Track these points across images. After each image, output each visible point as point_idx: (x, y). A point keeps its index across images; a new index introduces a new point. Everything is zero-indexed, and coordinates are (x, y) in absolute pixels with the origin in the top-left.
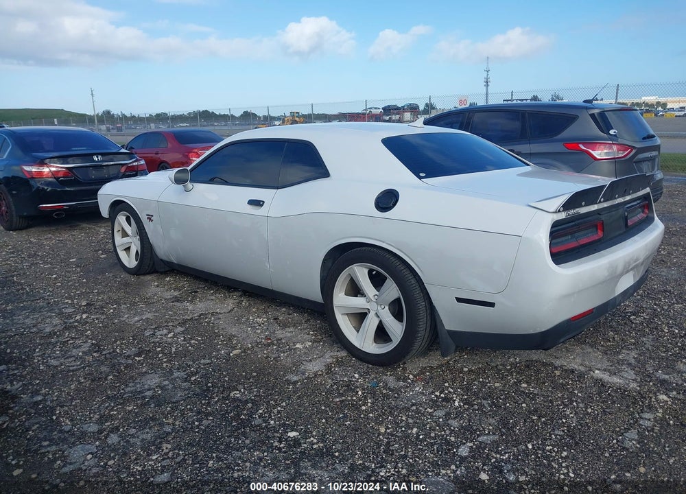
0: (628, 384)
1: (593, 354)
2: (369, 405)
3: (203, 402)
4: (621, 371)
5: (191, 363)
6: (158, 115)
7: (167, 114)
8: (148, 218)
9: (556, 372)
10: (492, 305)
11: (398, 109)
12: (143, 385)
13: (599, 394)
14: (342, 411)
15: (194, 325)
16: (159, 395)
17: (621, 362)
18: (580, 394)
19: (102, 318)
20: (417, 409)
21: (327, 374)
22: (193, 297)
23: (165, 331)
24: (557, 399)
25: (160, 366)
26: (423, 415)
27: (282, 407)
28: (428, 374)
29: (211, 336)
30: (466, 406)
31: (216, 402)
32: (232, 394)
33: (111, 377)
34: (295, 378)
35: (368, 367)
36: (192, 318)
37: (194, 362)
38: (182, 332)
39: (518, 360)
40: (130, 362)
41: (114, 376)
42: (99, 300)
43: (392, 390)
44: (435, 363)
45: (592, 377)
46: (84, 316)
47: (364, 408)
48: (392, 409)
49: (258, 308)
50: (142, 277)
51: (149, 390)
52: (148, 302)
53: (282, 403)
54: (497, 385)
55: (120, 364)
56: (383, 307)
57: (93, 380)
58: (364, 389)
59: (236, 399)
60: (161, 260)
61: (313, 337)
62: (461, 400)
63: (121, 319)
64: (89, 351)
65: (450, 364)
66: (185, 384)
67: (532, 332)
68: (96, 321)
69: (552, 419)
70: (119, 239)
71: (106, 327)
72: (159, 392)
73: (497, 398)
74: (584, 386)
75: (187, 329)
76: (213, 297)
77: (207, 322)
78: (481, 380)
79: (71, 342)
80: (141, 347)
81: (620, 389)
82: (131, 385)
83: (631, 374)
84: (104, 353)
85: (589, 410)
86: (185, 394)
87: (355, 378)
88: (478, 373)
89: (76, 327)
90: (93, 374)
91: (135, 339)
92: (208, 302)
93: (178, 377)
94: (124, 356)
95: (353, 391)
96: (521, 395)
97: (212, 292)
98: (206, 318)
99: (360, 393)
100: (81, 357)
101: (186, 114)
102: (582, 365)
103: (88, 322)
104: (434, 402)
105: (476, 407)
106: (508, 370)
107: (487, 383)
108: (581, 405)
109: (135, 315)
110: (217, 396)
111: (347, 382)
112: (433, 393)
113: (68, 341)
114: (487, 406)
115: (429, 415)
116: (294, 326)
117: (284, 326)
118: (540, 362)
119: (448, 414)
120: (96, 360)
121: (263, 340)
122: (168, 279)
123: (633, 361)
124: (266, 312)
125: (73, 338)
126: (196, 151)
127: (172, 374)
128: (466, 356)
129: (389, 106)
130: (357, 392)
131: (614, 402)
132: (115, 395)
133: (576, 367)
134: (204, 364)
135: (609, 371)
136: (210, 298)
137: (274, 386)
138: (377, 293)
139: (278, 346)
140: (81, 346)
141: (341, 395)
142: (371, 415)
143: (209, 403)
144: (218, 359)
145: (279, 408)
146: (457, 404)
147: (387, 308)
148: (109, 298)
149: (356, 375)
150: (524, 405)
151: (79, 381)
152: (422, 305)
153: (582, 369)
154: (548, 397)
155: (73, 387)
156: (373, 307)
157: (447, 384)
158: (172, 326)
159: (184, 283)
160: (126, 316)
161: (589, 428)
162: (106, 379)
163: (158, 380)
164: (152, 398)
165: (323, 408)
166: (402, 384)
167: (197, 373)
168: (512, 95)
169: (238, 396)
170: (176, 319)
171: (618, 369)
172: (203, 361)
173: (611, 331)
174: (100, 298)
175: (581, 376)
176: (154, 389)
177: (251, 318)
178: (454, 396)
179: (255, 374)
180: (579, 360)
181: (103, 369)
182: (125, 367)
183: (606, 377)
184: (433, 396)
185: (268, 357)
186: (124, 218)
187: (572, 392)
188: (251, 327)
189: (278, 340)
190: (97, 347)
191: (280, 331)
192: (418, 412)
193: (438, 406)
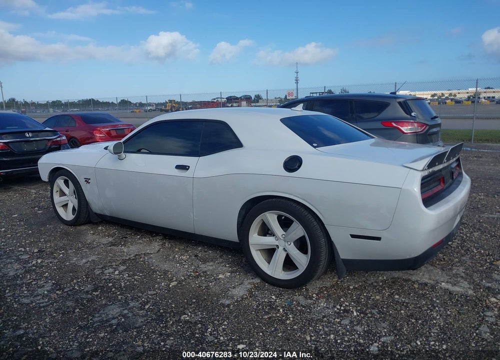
0: (467, 292)
1: (435, 271)
2: (291, 319)
3: (161, 325)
4: (459, 282)
5: (141, 294)
6: (53, 102)
7: (61, 102)
8: (86, 181)
9: (415, 285)
10: (379, 239)
11: (237, 98)
12: (107, 315)
13: (450, 300)
14: (273, 326)
15: (133, 264)
16: (123, 322)
17: (456, 275)
18: (437, 301)
19: (55, 261)
20: (328, 319)
21: (250, 297)
22: (125, 241)
23: (111, 270)
24: (423, 305)
25: (116, 298)
26: (334, 324)
27: (225, 325)
28: (325, 292)
29: (149, 272)
30: (362, 315)
31: (172, 325)
32: (182, 318)
33: (78, 310)
34: (227, 302)
35: (280, 290)
36: (130, 259)
37: (143, 294)
38: (125, 270)
39: (385, 278)
40: (90, 296)
41: (80, 309)
42: (48, 247)
43: (304, 307)
44: (328, 284)
45: (441, 288)
46: (39, 261)
47: (288, 322)
48: (310, 321)
49: (179, 248)
50: (78, 228)
51: (114, 318)
52: (90, 247)
53: (224, 322)
54: (378, 297)
55: (82, 299)
56: (289, 243)
57: (63, 314)
58: (283, 307)
59: (186, 322)
60: (96, 213)
61: (230, 269)
62: (357, 311)
63: (72, 261)
64: (52, 289)
65: (338, 284)
66: (142, 311)
67: (408, 257)
68: (51, 265)
69: (426, 321)
70: (57, 198)
71: (60, 269)
72: (123, 320)
73: (381, 308)
74: (438, 294)
75: (128, 268)
76: (141, 241)
77: (142, 261)
78: (365, 294)
79: (34, 283)
80: (95, 284)
81: (463, 295)
82: (97, 315)
83: (465, 284)
84: (66, 290)
85: (449, 313)
86: (145, 320)
87: (273, 299)
88: (362, 289)
89: (34, 270)
90: (62, 308)
91: (88, 278)
92: (138, 245)
93: (134, 307)
94: (84, 292)
95: (275, 309)
96: (397, 304)
97: (139, 237)
98: (141, 258)
99: (281, 310)
100: (47, 296)
101: (76, 101)
102: (430, 279)
103: (44, 266)
104: (338, 313)
105: (369, 315)
106: (381, 286)
107: (370, 296)
108: (442, 309)
109: (82, 258)
110: (170, 320)
111: (268, 303)
112: (335, 307)
113: (31, 282)
114: (376, 314)
115: (338, 324)
116: (212, 261)
117: (204, 261)
118: (401, 278)
119: (351, 322)
120: (60, 297)
121: (192, 273)
122: (100, 228)
123: (463, 274)
124: (187, 251)
125: (34, 280)
126: (99, 129)
127: (128, 305)
128: (348, 278)
129: (231, 97)
130: (279, 310)
131: (462, 306)
132: (86, 325)
133: (427, 281)
134: (152, 295)
135: (450, 283)
136: (138, 241)
137: (213, 309)
138: (284, 233)
139: (205, 277)
140: (44, 286)
141: (268, 313)
142: (295, 327)
143: (166, 326)
144: (160, 290)
145: (223, 327)
146: (355, 314)
147: (292, 244)
148: (56, 245)
149: (273, 297)
150: (402, 312)
151: (51, 315)
152: (323, 241)
153: (432, 282)
154: (417, 304)
155: (47, 320)
156: (282, 244)
157: (342, 300)
158: (116, 265)
159: (113, 230)
160: (75, 259)
161: (453, 326)
162: (74, 312)
163: (119, 310)
164: (118, 324)
165: (257, 324)
166: (310, 301)
167: (148, 302)
168: (325, 89)
169: (188, 318)
170: (117, 259)
171: (455, 281)
172: (149, 293)
173: (440, 253)
174: (48, 245)
175: (433, 287)
176: (118, 318)
177: (176, 256)
178: (351, 308)
179: (194, 301)
180: (427, 276)
181: (69, 304)
182: (87, 301)
183: (449, 287)
184: (336, 309)
185: (200, 287)
186: (63, 181)
187: (432, 300)
188: (179, 263)
189: (203, 272)
190: (58, 286)
191: (203, 266)
192: (329, 323)
193: (342, 316)
